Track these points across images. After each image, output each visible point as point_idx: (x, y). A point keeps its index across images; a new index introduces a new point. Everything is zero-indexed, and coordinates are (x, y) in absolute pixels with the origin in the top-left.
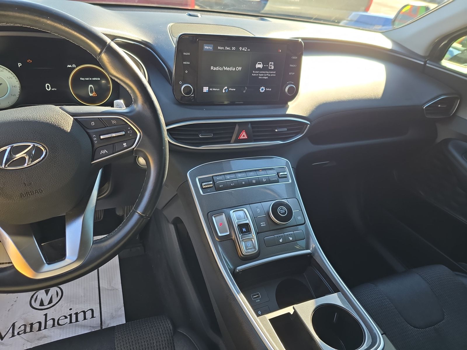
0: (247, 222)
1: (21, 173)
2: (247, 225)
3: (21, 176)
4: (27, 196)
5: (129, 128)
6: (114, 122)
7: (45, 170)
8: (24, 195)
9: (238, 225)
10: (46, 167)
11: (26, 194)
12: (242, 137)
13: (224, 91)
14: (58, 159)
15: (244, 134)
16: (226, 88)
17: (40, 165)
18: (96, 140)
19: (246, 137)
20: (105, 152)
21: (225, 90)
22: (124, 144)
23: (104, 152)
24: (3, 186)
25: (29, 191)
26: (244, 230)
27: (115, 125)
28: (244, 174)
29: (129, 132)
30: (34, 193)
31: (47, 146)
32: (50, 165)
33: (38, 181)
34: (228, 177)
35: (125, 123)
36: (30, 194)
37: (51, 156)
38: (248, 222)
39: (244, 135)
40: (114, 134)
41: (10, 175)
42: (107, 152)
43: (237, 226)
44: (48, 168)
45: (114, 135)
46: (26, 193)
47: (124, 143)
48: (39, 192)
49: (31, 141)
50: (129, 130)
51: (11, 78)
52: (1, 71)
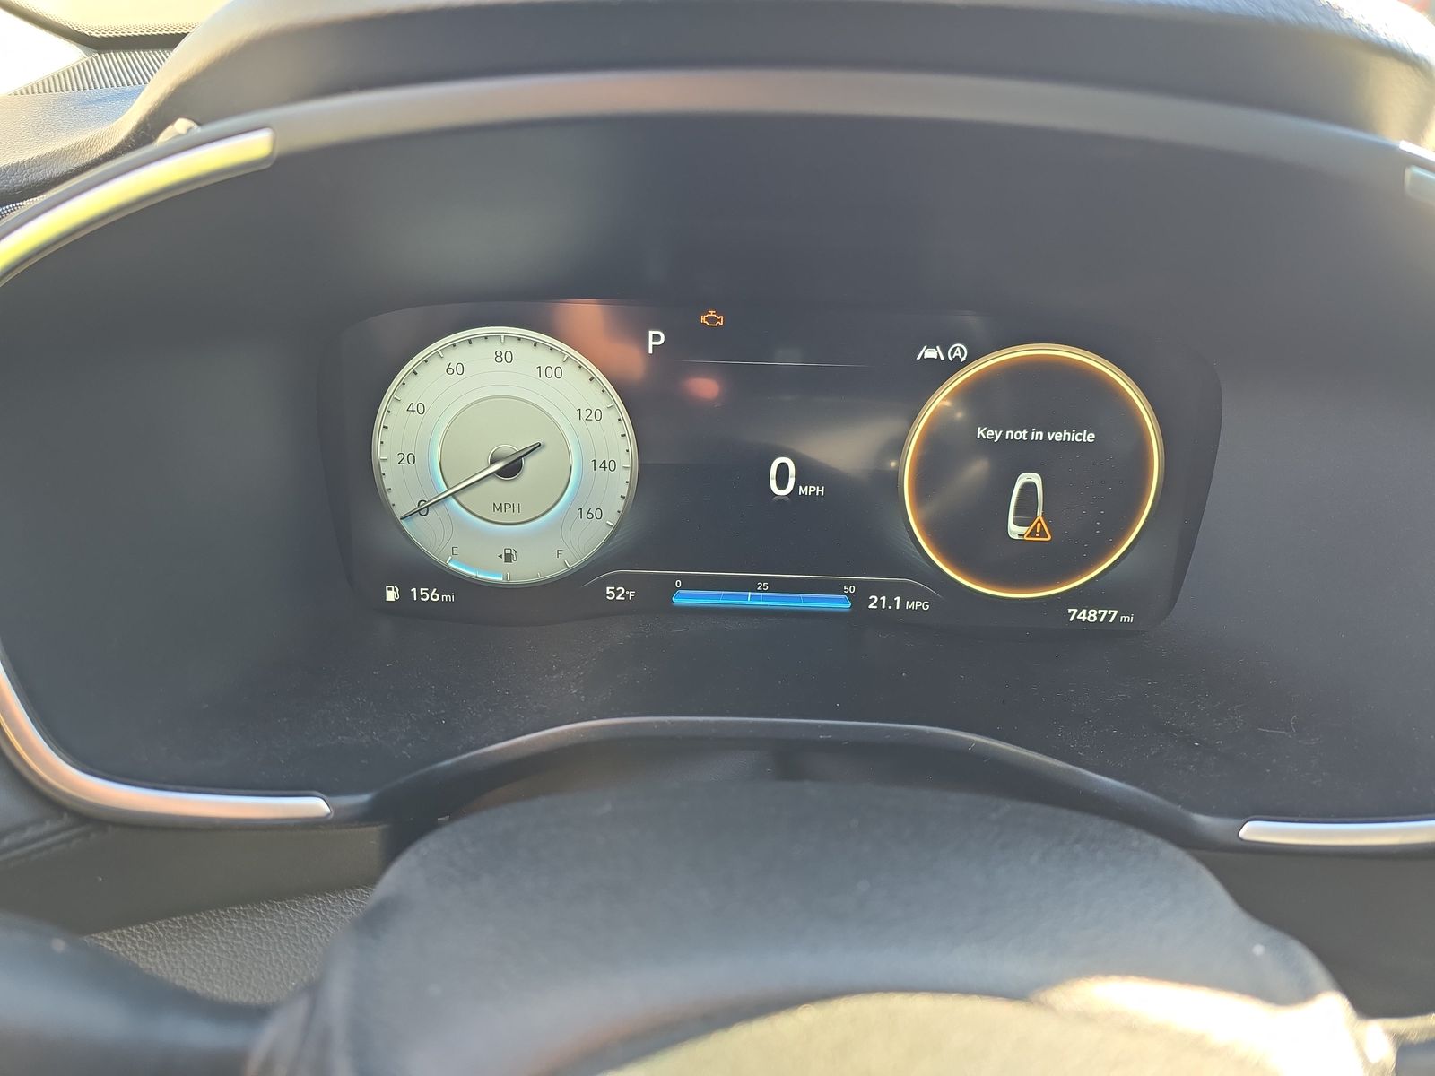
51: (595, 414)
52: (555, 373)
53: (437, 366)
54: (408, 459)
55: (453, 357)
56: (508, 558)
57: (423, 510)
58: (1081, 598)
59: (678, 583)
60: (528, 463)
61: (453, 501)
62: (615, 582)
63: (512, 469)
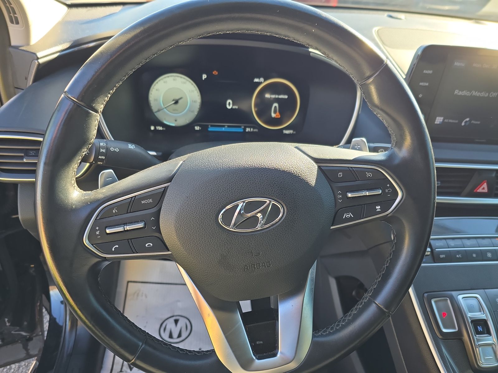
0: (483, 316)
1: (250, 239)
2: (484, 323)
3: (249, 243)
4: (252, 269)
5: (388, 185)
6: (369, 175)
7: (278, 237)
8: (249, 268)
9: (472, 321)
10: (280, 234)
11: (251, 267)
12: (480, 190)
13: (463, 124)
14: (296, 223)
15: (485, 185)
16: (468, 119)
17: (274, 230)
18: (340, 199)
19: (486, 190)
20: (350, 216)
21: (466, 122)
22: (377, 207)
23: (348, 215)
24: (226, 253)
25: (255, 264)
26: (480, 329)
27: (369, 179)
28: (474, 242)
29: (387, 191)
30: (260, 266)
31: (285, 205)
32: (286, 231)
33: (268, 251)
34: (452, 243)
35: (383, 178)
36: (255, 267)
37: (288, 218)
38: (485, 318)
39: (484, 188)
40: (367, 192)
41: (237, 240)
42: (352, 216)
43: (470, 321)
44: (282, 235)
45: (367, 194)
46: (251, 265)
47: (378, 205)
48: (266, 265)
49: (268, 196)
50: (387, 188)
51: (193, 91)
52: (185, 83)
53: (162, 82)
54: (156, 100)
55: (165, 80)
56: (176, 121)
57: (159, 111)
58: (286, 128)
59: (210, 126)
60: (180, 102)
61: (165, 110)
62: (197, 125)
63: (176, 102)
